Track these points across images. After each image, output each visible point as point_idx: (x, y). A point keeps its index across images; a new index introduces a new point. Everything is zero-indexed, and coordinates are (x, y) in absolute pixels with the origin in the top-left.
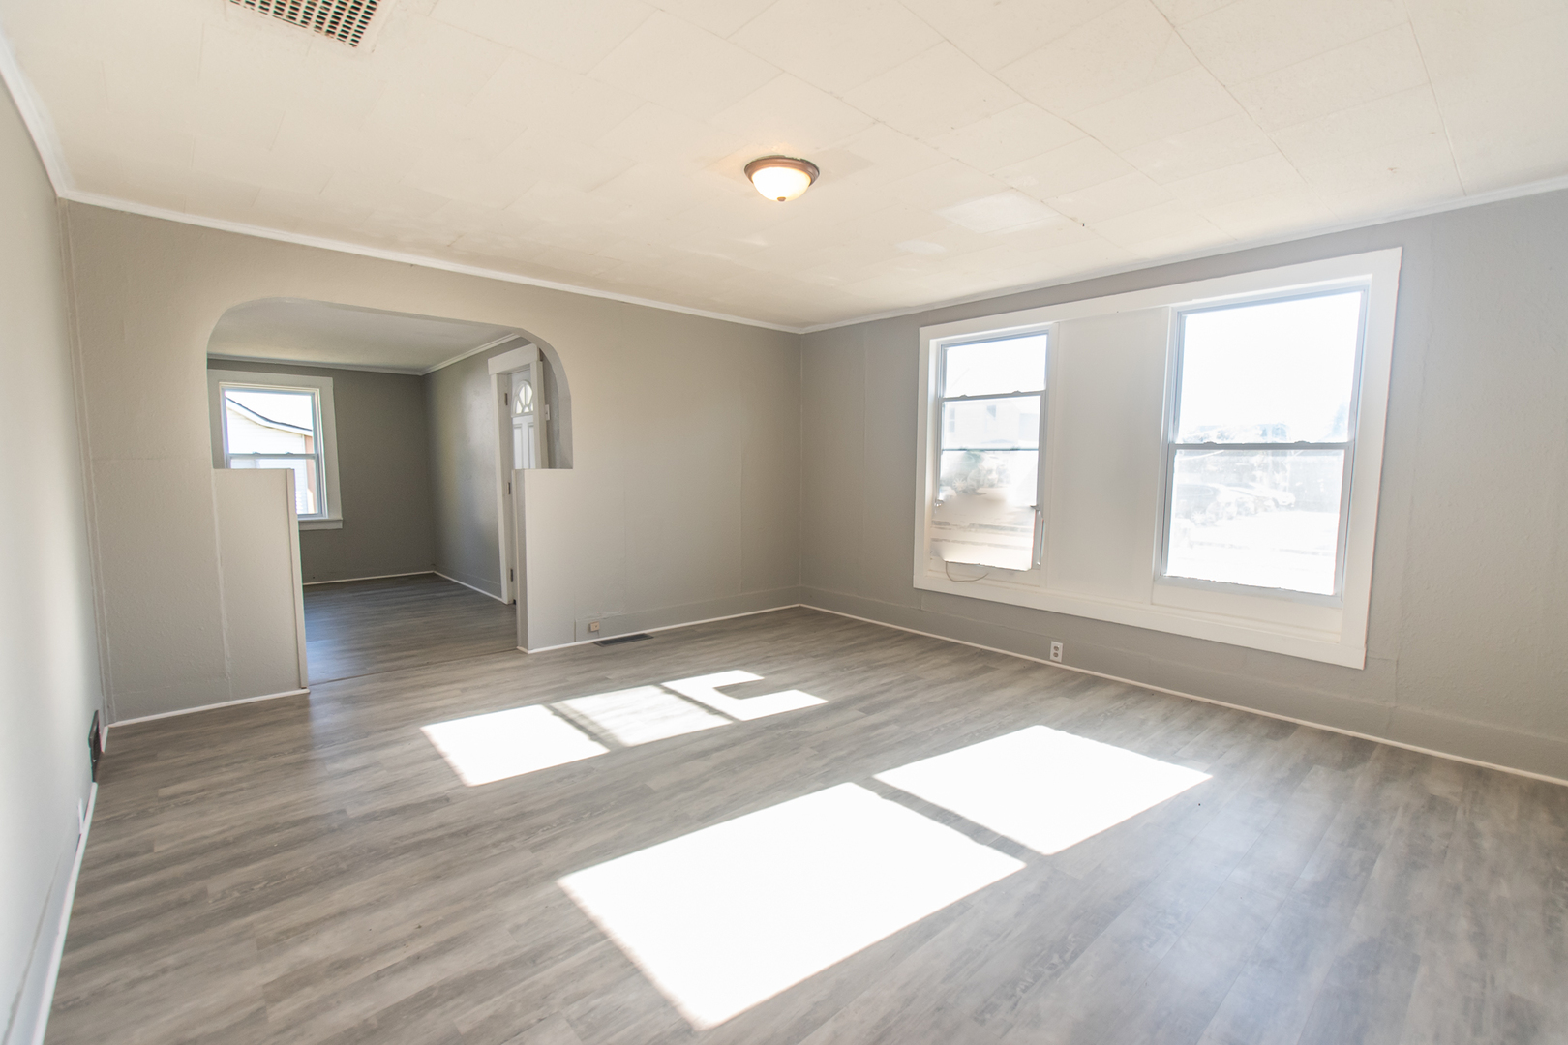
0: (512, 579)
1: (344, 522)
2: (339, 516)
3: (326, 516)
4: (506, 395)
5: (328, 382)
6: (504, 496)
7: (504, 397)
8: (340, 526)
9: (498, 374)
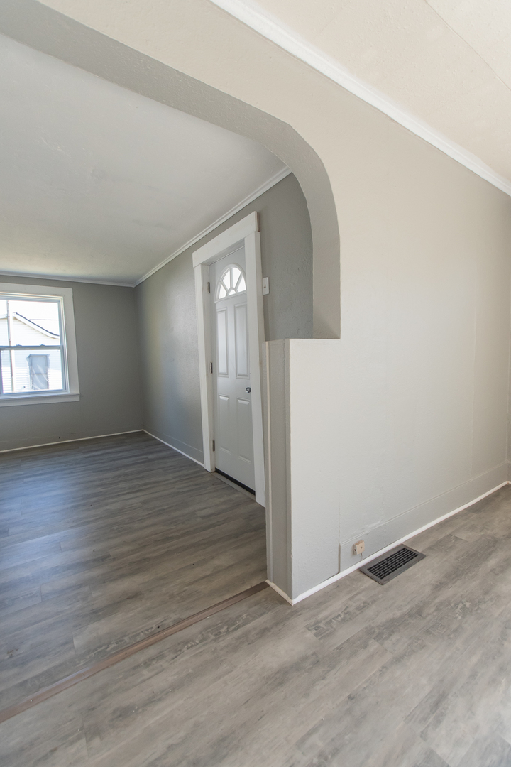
0: (214, 450)
1: (81, 395)
2: (78, 392)
3: (68, 392)
4: (209, 283)
5: (69, 292)
6: (207, 375)
7: (207, 285)
8: (78, 399)
9: (202, 264)
